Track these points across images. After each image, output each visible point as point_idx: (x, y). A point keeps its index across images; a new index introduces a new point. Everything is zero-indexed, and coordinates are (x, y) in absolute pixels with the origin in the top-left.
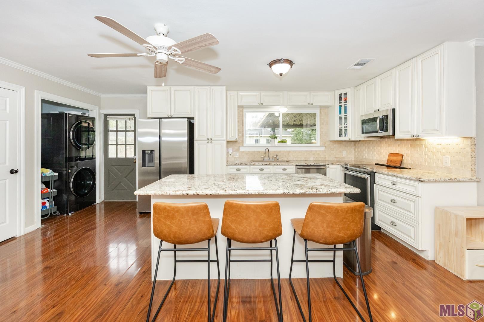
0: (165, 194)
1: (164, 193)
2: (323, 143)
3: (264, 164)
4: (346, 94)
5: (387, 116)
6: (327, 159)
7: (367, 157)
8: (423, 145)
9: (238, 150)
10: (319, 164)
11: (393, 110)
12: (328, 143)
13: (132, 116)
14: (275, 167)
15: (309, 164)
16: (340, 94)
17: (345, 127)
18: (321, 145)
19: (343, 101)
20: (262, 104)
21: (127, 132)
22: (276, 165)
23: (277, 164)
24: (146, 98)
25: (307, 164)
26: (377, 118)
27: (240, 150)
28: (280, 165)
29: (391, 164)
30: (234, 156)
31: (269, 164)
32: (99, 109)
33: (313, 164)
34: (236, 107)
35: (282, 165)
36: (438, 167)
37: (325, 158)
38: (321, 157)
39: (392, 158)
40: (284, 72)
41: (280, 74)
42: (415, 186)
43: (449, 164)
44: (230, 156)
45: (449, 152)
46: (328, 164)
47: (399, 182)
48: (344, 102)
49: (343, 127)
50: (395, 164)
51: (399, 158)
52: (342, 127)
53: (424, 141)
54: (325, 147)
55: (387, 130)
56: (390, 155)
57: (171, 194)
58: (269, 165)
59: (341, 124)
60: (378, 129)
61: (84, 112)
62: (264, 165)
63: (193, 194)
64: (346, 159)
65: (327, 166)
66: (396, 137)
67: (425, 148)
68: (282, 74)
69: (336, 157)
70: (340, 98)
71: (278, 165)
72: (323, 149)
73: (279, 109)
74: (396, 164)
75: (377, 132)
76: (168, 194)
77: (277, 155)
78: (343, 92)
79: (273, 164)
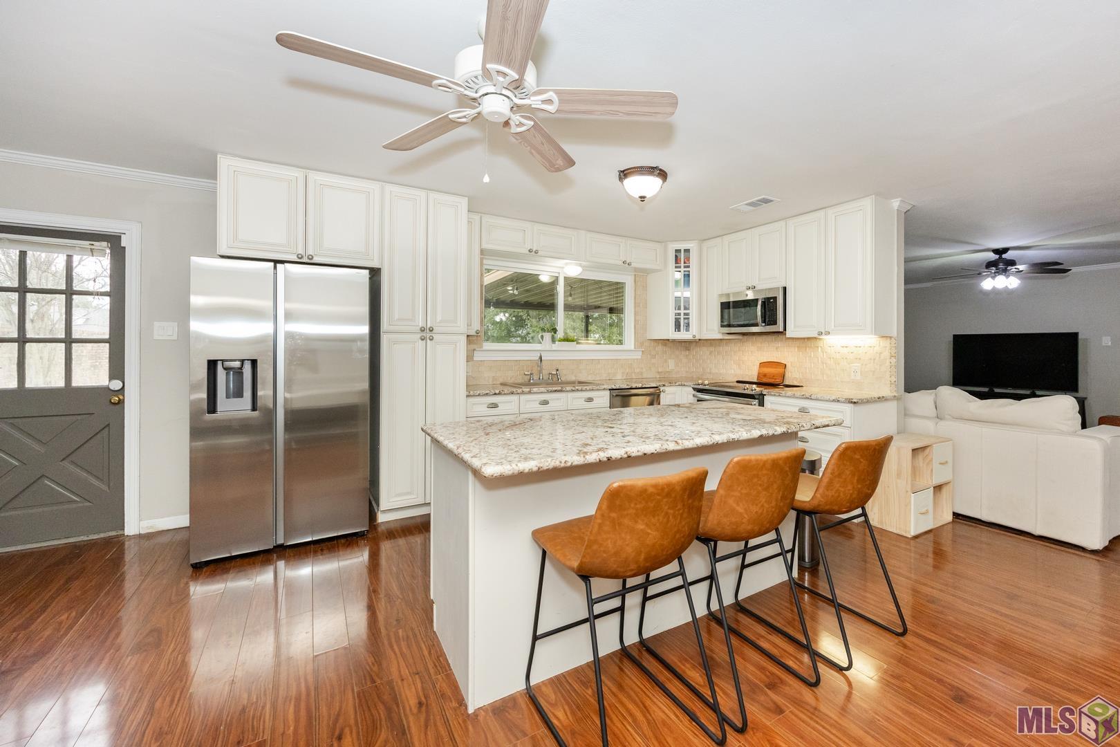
0: (562, 465)
1: (561, 462)
2: (639, 343)
3: (550, 388)
4: (687, 251)
5: (775, 298)
6: (645, 376)
7: (714, 371)
8: (820, 348)
9: (470, 358)
10: (649, 386)
11: (785, 289)
12: (647, 344)
13: (105, 244)
14: (571, 395)
16: (678, 251)
17: (685, 314)
18: (635, 348)
19: (682, 265)
20: (536, 252)
21: (74, 297)
22: (574, 390)
24: (213, 193)
25: (630, 387)
26: (757, 300)
27: (475, 359)
28: (582, 390)
29: (765, 380)
31: (560, 388)
34: (477, 252)
35: (586, 390)
36: (842, 382)
37: (642, 373)
38: (635, 373)
39: (767, 370)
40: (649, 194)
41: (641, 197)
42: (842, 412)
43: (859, 377)
45: (860, 359)
46: (664, 385)
47: (812, 408)
48: (685, 267)
49: (682, 314)
50: (773, 380)
51: (780, 370)
52: (679, 314)
53: (821, 342)
54: (643, 351)
55: (775, 323)
56: (762, 365)
57: (576, 463)
58: (561, 391)
59: (679, 309)
60: (759, 319)
63: (620, 457)
64: (674, 376)
65: (662, 389)
66: (789, 334)
67: (823, 353)
68: (644, 197)
69: (658, 372)
70: (677, 260)
71: (577, 390)
72: (638, 355)
73: (563, 268)
74: (776, 379)
75: (756, 325)
76: (569, 464)
77: (557, 370)
78: (682, 246)
79: (568, 389)
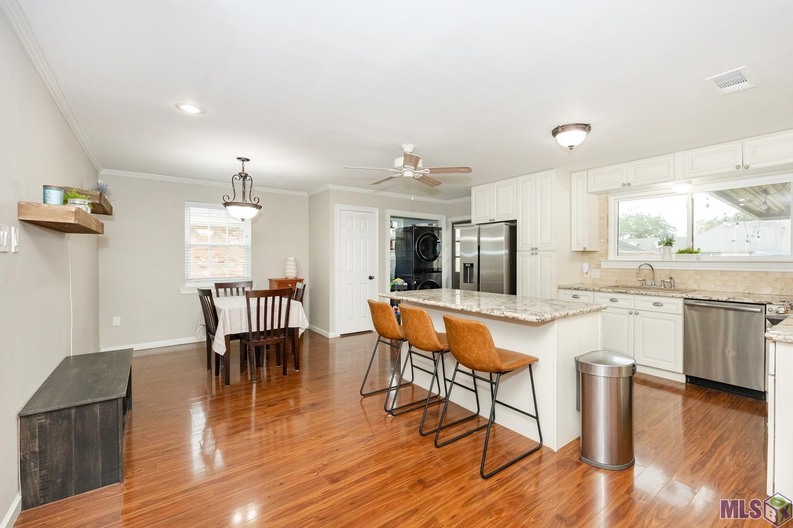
3: (617, 290)
9: (599, 266)
14: (638, 297)
15: (714, 299)
20: (629, 184)
22: (639, 294)
23: (641, 292)
24: (471, 202)
25: (708, 299)
27: (602, 267)
28: (646, 295)
30: (592, 277)
31: (625, 291)
32: (447, 218)
33: (725, 300)
35: (651, 295)
40: (575, 144)
41: (570, 146)
44: (585, 275)
58: (625, 293)
61: (431, 222)
62: (617, 292)
65: (768, 306)
68: (572, 146)
71: (642, 294)
77: (671, 278)
79: (632, 292)
